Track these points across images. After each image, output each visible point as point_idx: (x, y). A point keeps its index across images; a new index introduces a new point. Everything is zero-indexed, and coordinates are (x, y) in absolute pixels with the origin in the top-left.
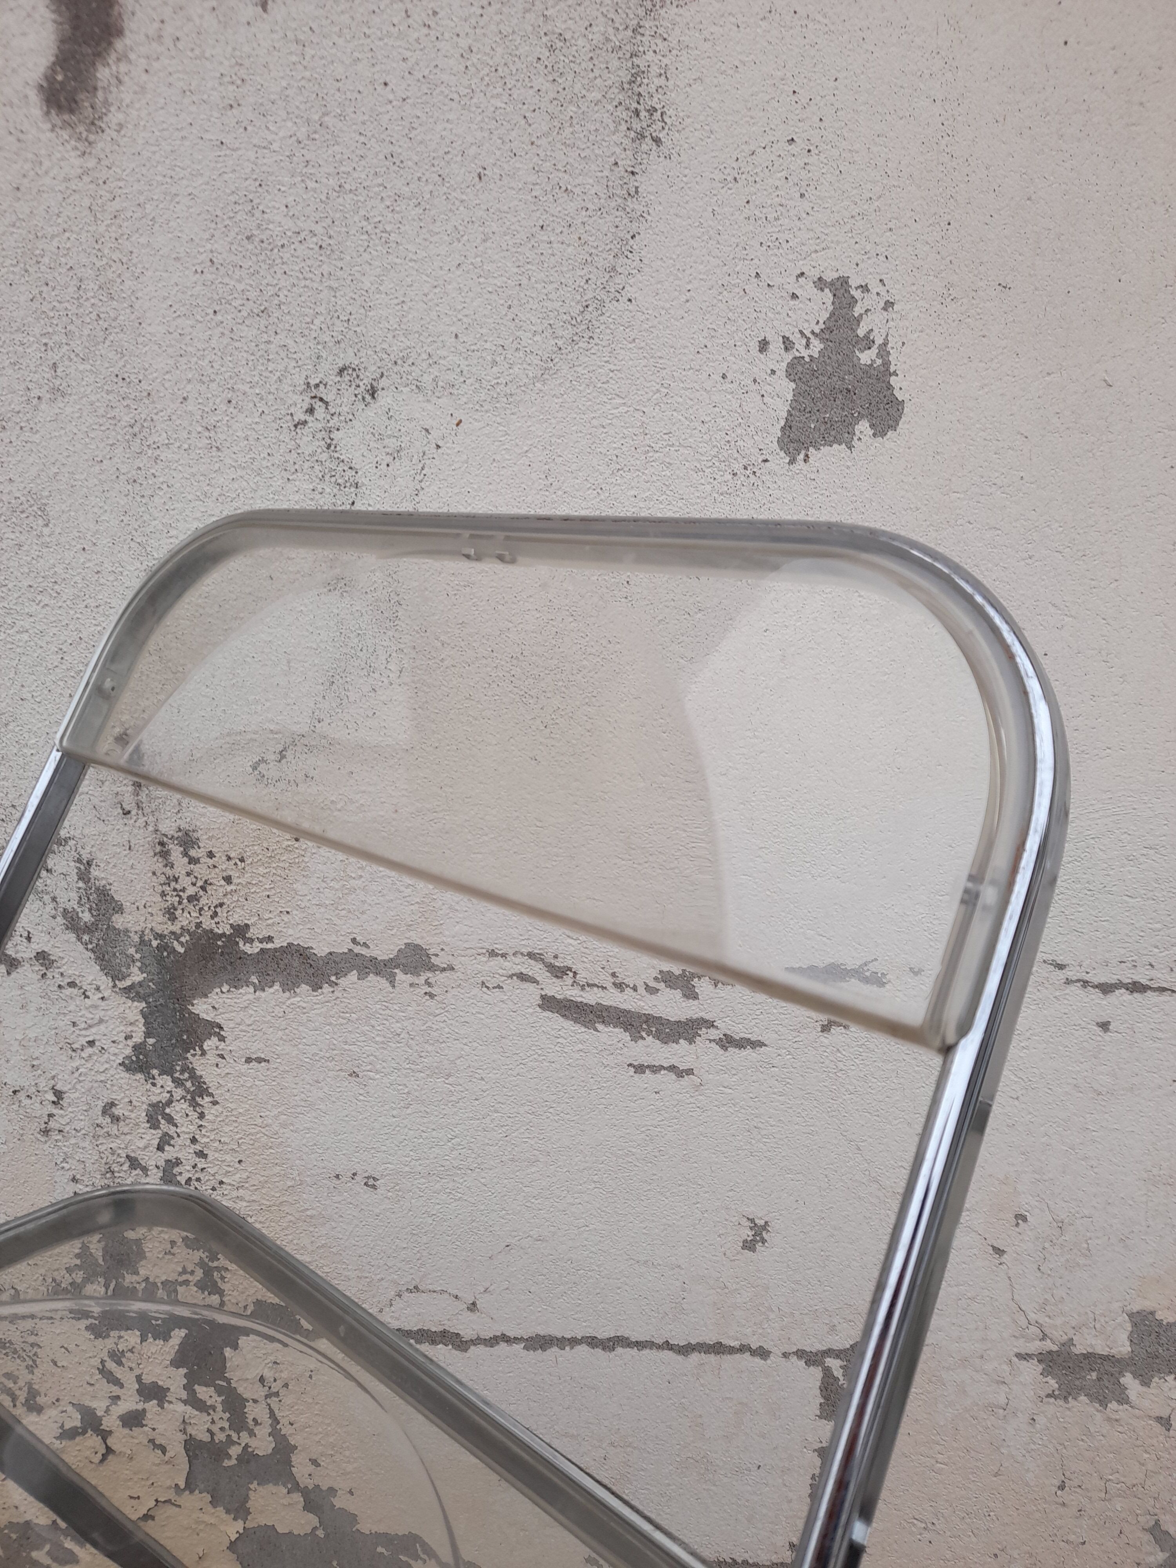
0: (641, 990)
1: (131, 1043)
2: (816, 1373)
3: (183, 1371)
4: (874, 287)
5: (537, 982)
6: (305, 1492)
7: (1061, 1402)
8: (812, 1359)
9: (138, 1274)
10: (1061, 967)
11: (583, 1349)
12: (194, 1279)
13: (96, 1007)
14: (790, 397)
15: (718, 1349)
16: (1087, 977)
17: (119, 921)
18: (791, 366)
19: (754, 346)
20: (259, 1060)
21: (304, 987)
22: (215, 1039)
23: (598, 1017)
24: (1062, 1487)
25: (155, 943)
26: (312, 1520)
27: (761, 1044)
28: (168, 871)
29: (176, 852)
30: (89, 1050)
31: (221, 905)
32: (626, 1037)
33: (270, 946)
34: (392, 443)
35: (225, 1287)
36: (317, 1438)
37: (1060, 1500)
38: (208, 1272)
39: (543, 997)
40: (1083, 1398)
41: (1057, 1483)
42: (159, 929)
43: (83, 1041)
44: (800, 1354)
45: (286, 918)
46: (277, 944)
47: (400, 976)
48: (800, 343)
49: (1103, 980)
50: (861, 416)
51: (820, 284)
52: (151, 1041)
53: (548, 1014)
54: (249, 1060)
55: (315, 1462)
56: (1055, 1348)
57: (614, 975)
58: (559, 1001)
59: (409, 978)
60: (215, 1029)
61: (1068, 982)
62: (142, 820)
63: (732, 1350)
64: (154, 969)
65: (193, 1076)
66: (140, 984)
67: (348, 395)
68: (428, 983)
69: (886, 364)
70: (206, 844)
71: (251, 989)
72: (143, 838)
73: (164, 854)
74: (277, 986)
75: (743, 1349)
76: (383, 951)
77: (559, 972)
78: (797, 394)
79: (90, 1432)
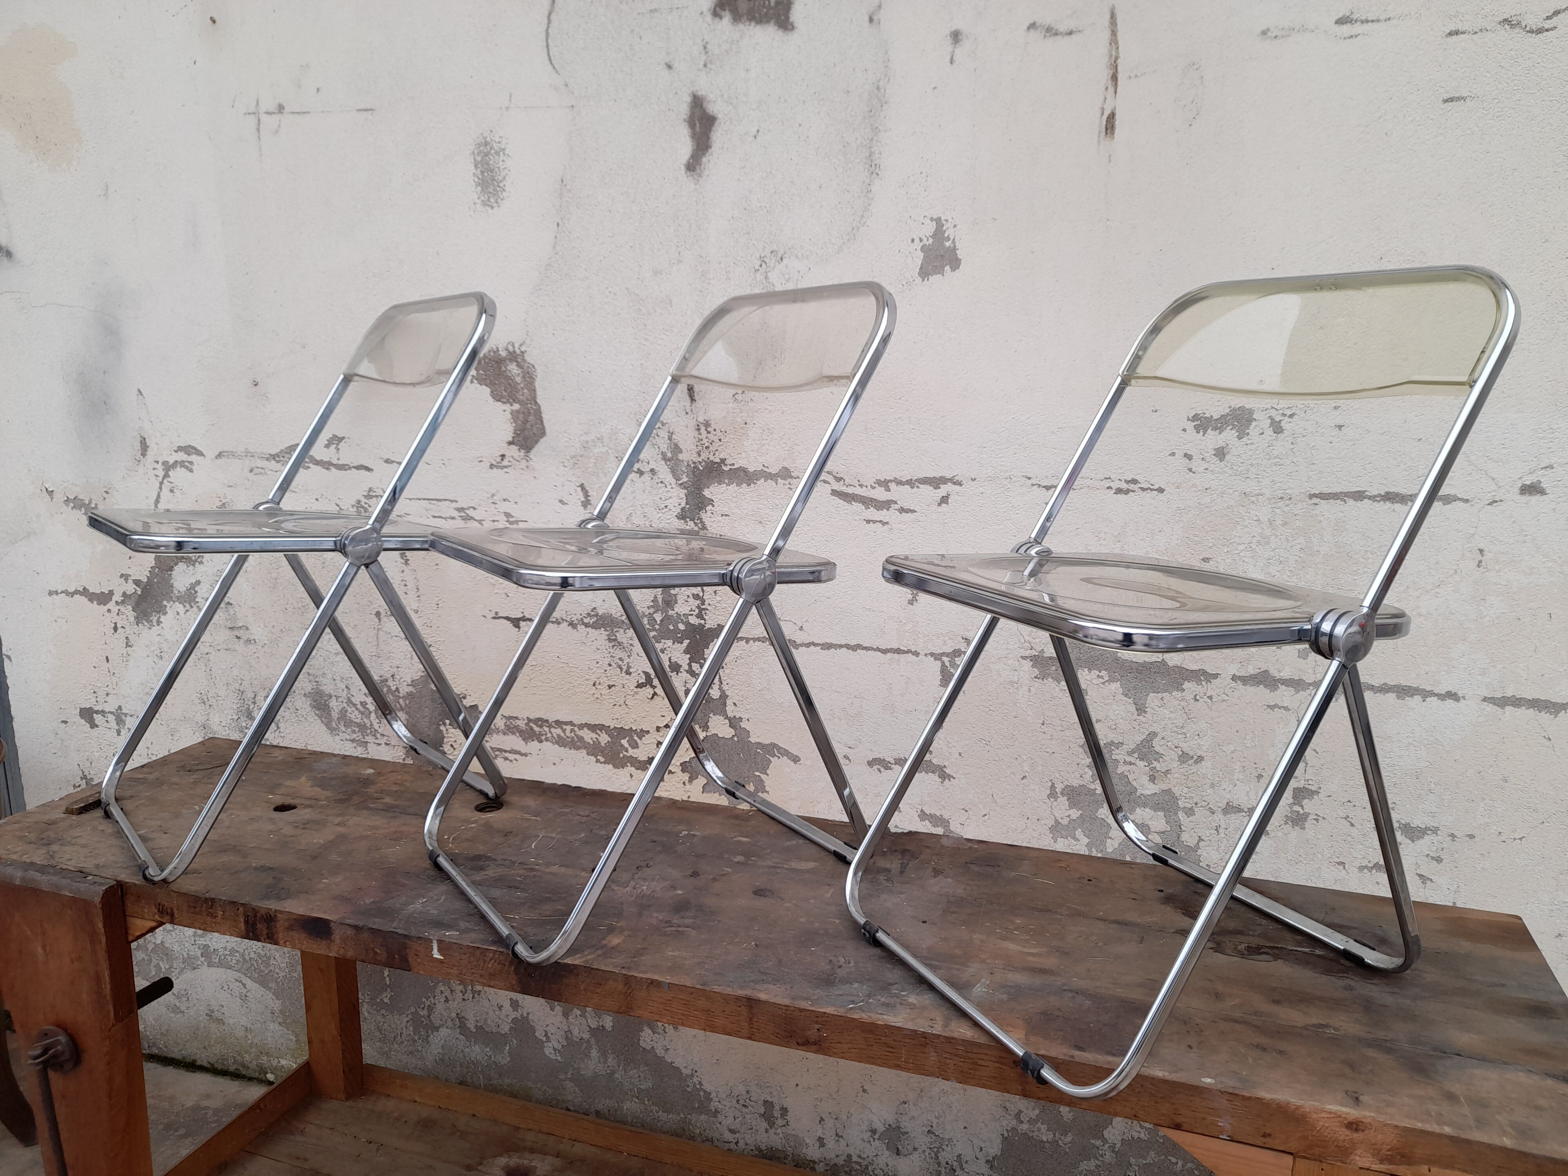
0: (869, 487)
1: (680, 507)
2: (939, 663)
3: (688, 656)
4: (950, 220)
5: (830, 483)
6: (730, 719)
7: (1040, 681)
8: (937, 657)
9: (673, 610)
10: (1029, 478)
11: (844, 649)
12: (695, 613)
13: (669, 491)
14: (922, 258)
15: (898, 651)
16: (1040, 483)
17: (680, 457)
18: (922, 247)
19: (910, 241)
20: (726, 515)
21: (744, 485)
22: (710, 506)
23: (853, 499)
24: (1043, 724)
25: (692, 466)
26: (733, 732)
27: (915, 511)
28: (699, 436)
29: (703, 428)
30: (665, 510)
31: (717, 450)
32: (863, 507)
33: (733, 467)
34: (787, 276)
35: (705, 617)
36: (736, 692)
37: (1043, 730)
38: (701, 610)
39: (832, 490)
40: (1050, 679)
41: (1042, 722)
42: (695, 460)
43: (663, 506)
44: (932, 654)
45: (739, 455)
46: (736, 467)
47: (780, 480)
48: (925, 240)
49: (1046, 484)
50: (947, 264)
51: (932, 219)
52: (688, 506)
53: (834, 497)
54: (722, 515)
55: (735, 704)
56: (1037, 654)
57: (859, 481)
58: (838, 492)
59: (783, 481)
60: (711, 502)
61: (1033, 485)
62: (692, 417)
63: (905, 652)
64: (691, 476)
65: (702, 522)
66: (686, 482)
67: (773, 260)
68: (790, 484)
69: (955, 246)
70: (713, 426)
71: (725, 485)
72: (692, 424)
73: (699, 430)
74: (735, 484)
75: (908, 652)
76: (774, 470)
77: (839, 479)
78: (924, 257)
79: (648, 686)
